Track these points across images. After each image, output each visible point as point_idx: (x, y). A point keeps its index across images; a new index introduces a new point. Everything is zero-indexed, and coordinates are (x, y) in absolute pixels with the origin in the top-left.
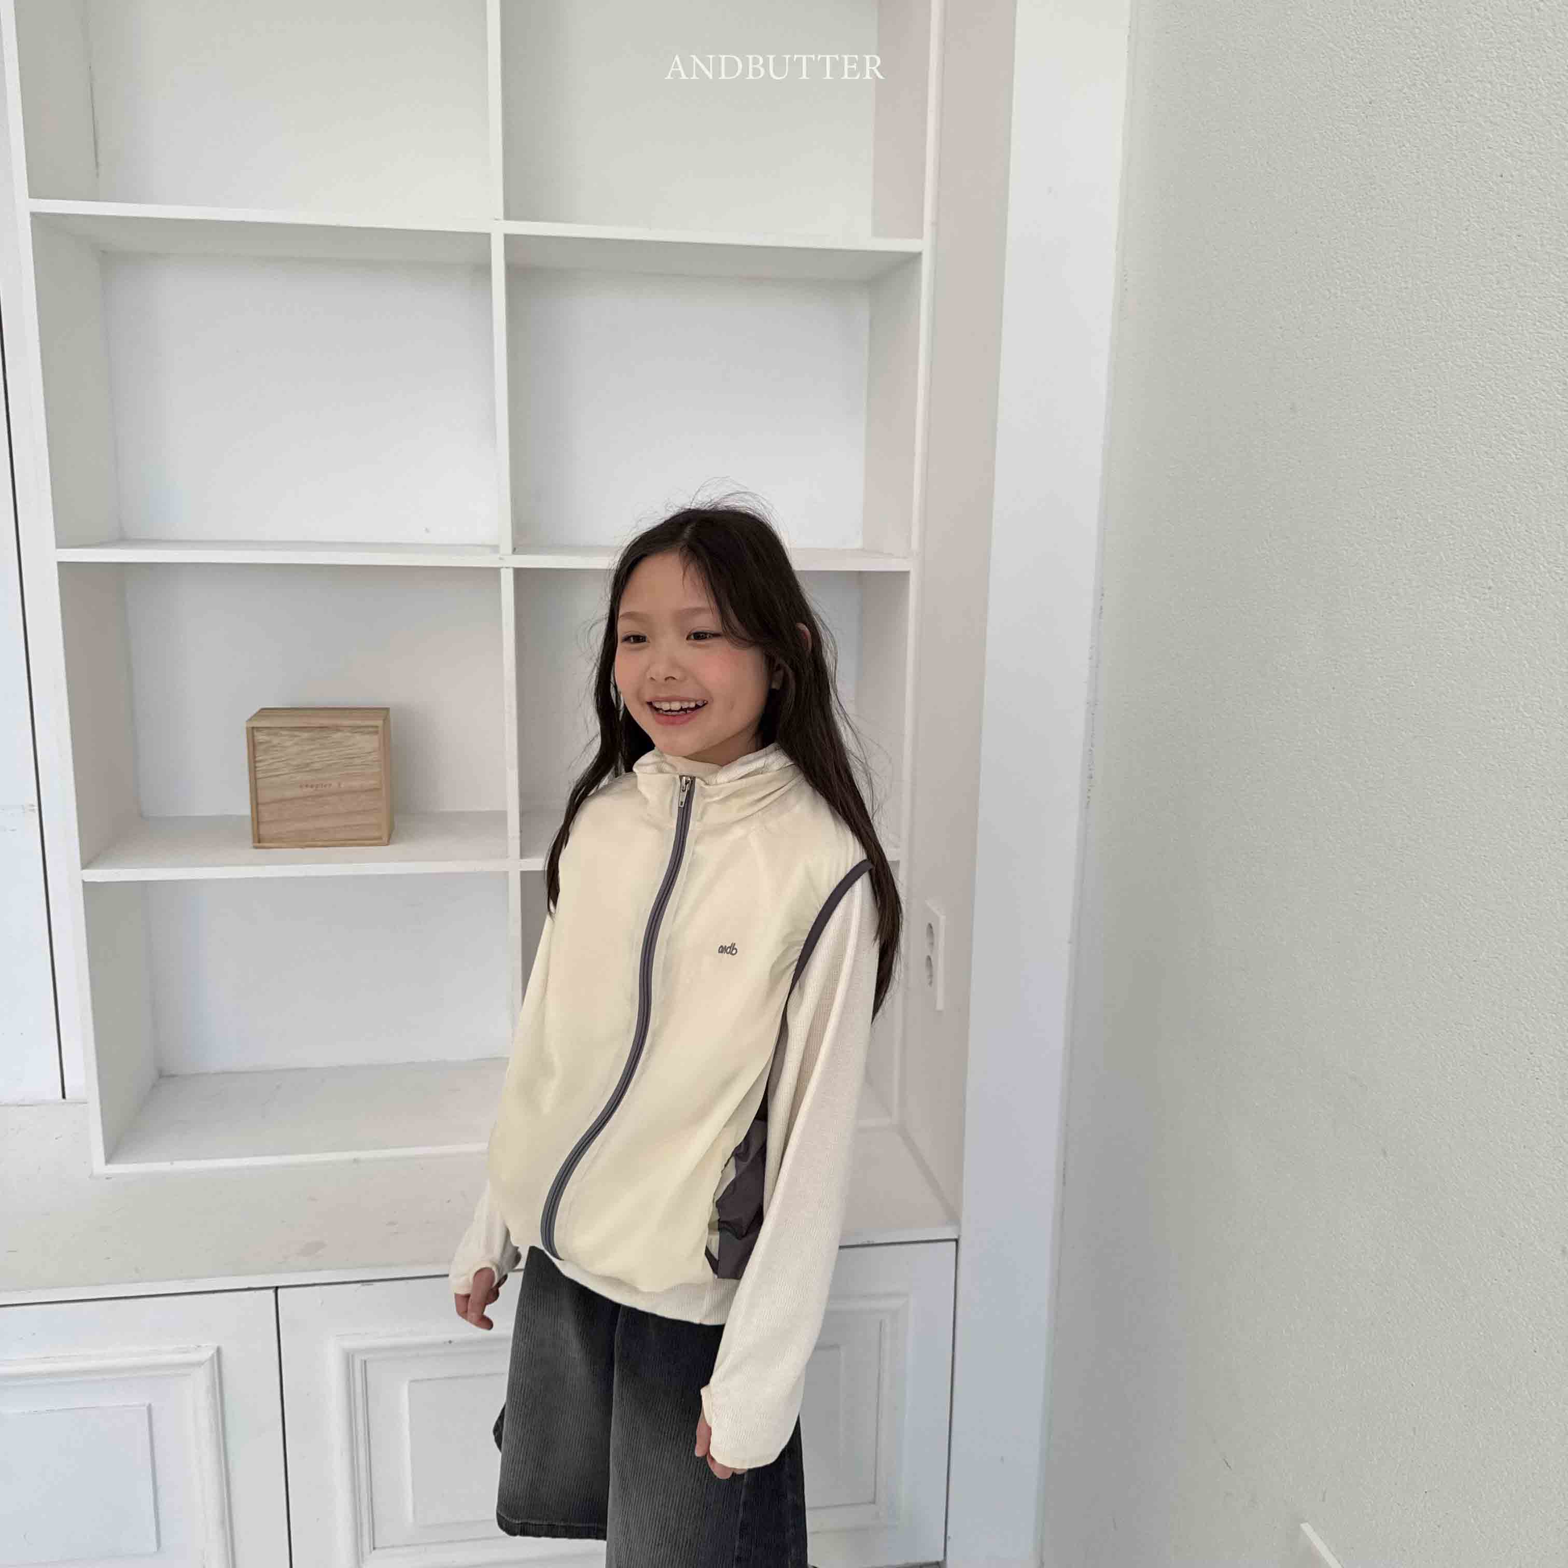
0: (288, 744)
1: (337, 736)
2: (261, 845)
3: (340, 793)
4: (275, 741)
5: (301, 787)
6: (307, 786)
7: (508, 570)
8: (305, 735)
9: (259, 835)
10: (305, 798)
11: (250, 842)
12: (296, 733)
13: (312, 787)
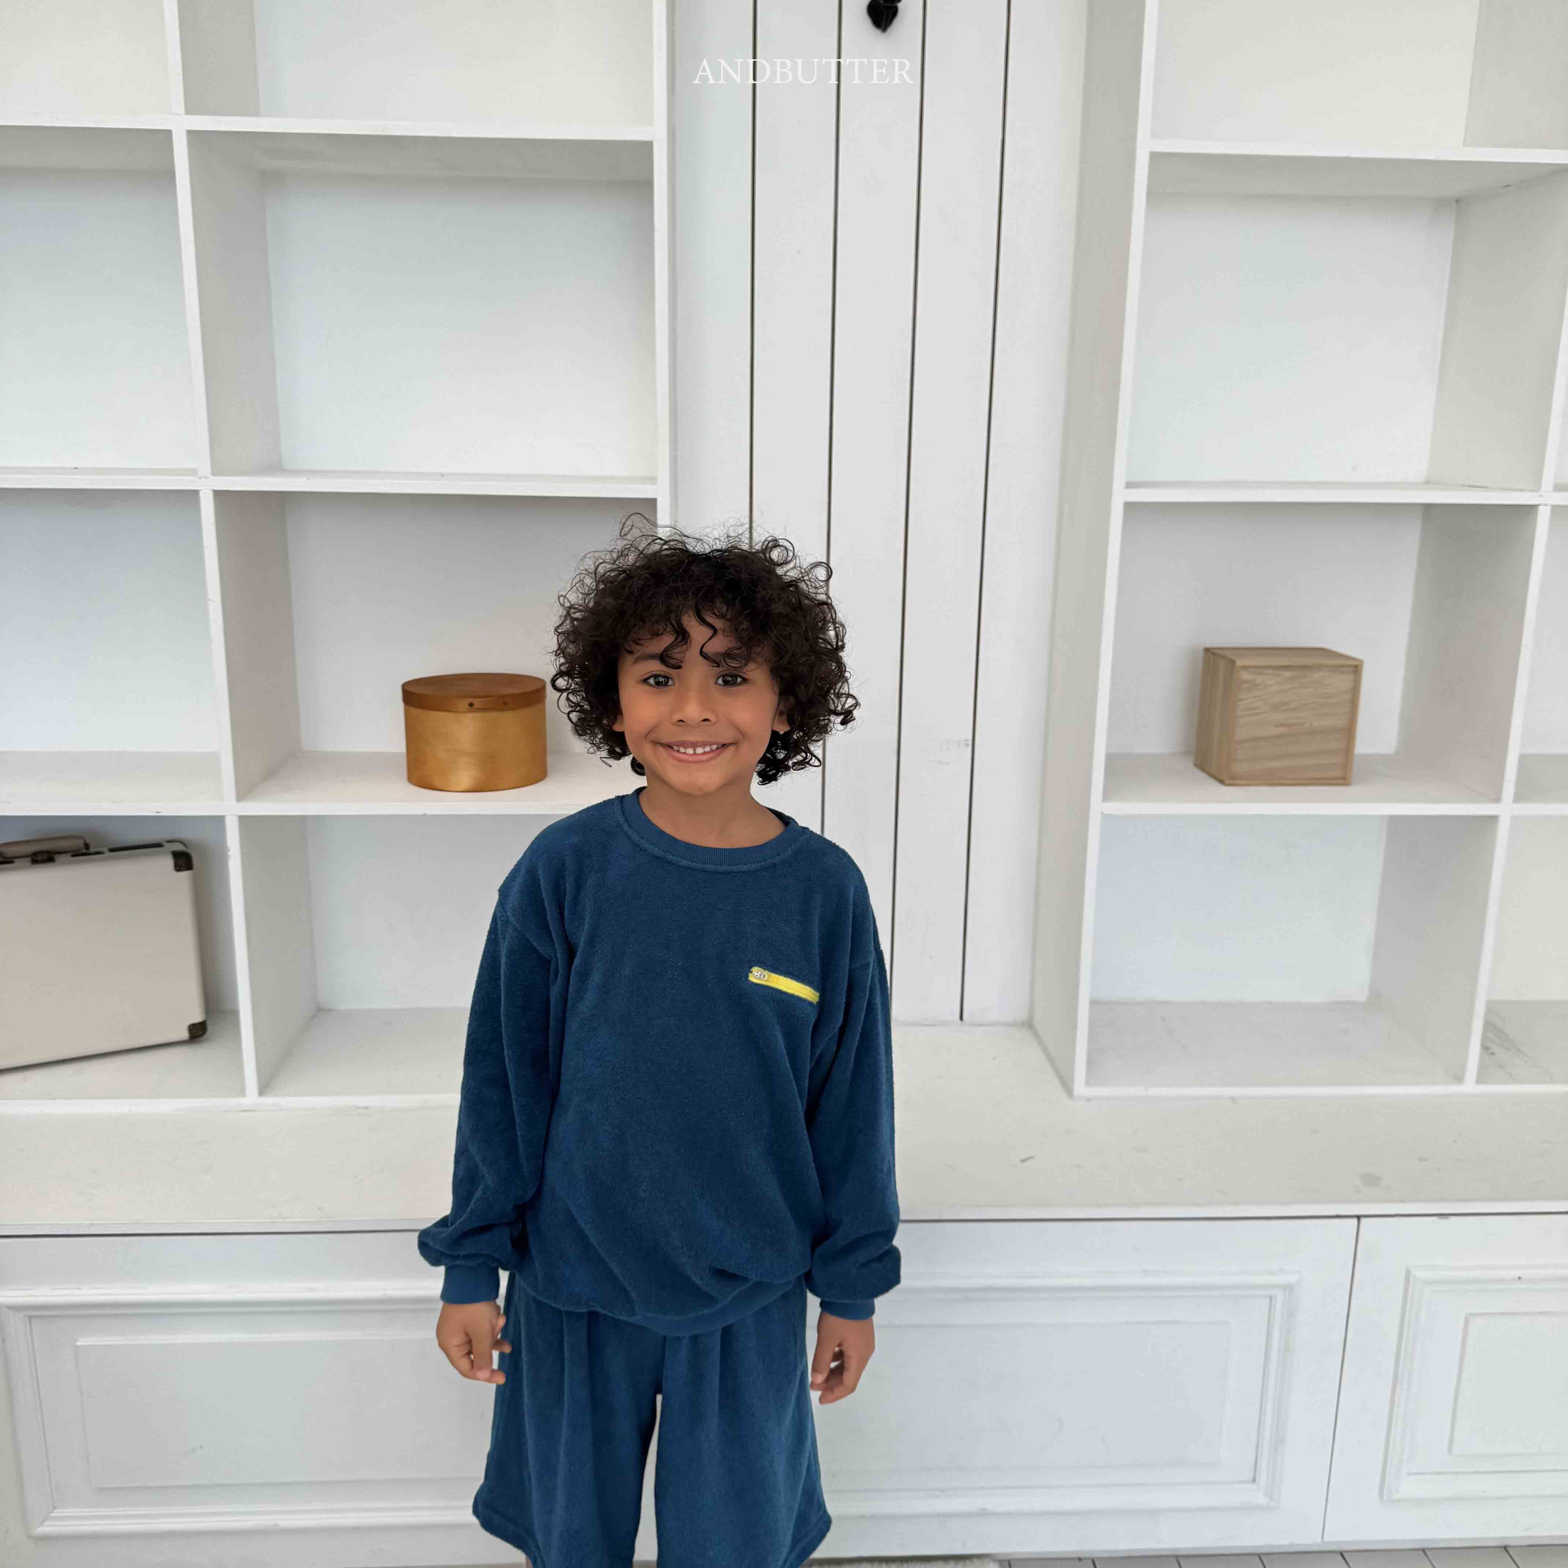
0: (1269, 682)
1: (1317, 675)
2: (1232, 782)
3: (1313, 732)
4: (1259, 679)
5: (1276, 726)
6: (1281, 725)
7: (1548, 507)
8: (1288, 674)
9: (1231, 773)
10: (1278, 737)
12: (1281, 672)
13: (1286, 725)
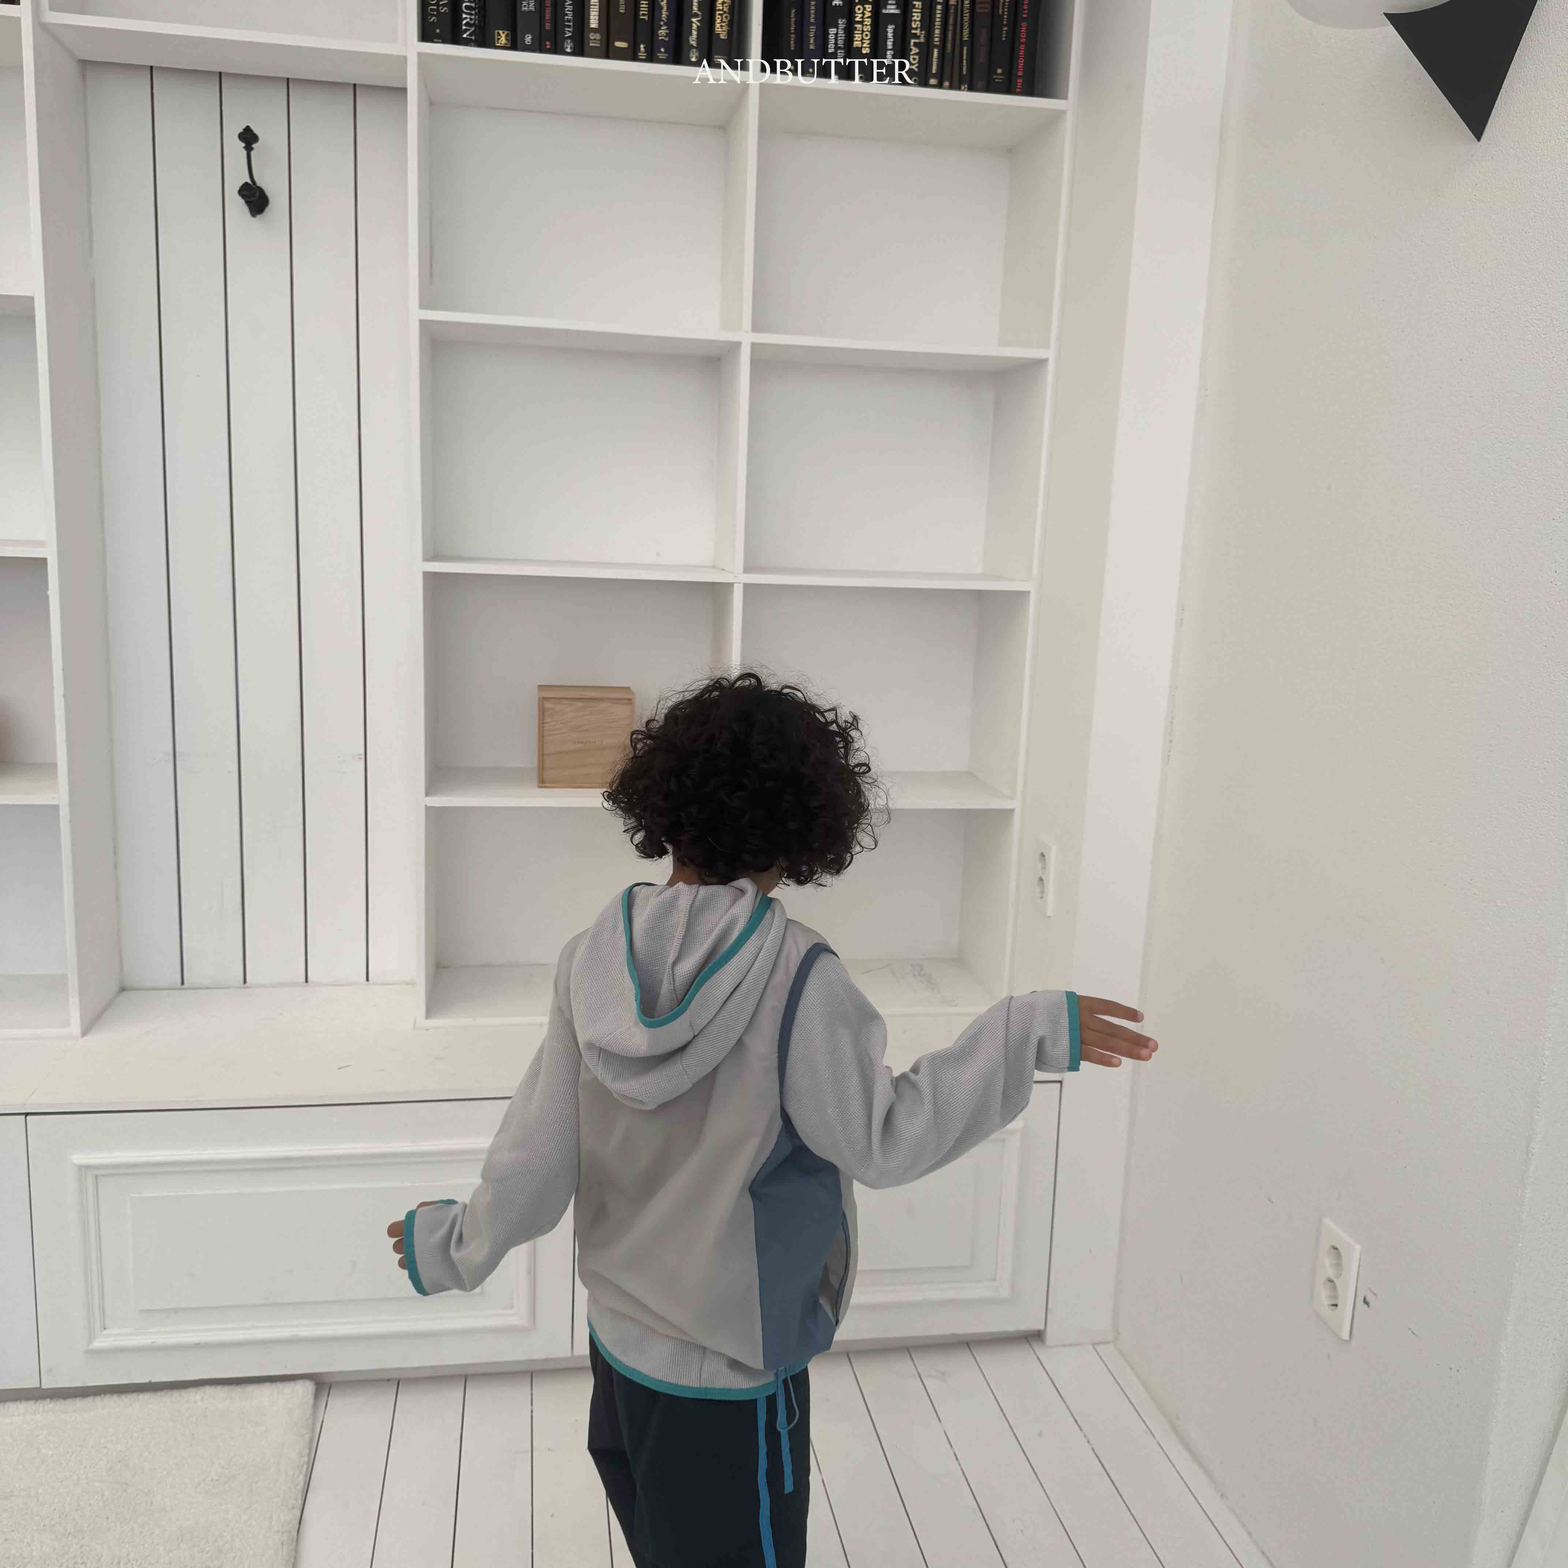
0: (566, 710)
1: (600, 706)
2: (544, 785)
3: (602, 749)
4: (558, 708)
5: (575, 743)
6: (578, 743)
7: (740, 584)
8: (577, 705)
9: (543, 778)
10: (577, 751)
11: (535, 782)
12: (573, 703)
13: (581, 743)
